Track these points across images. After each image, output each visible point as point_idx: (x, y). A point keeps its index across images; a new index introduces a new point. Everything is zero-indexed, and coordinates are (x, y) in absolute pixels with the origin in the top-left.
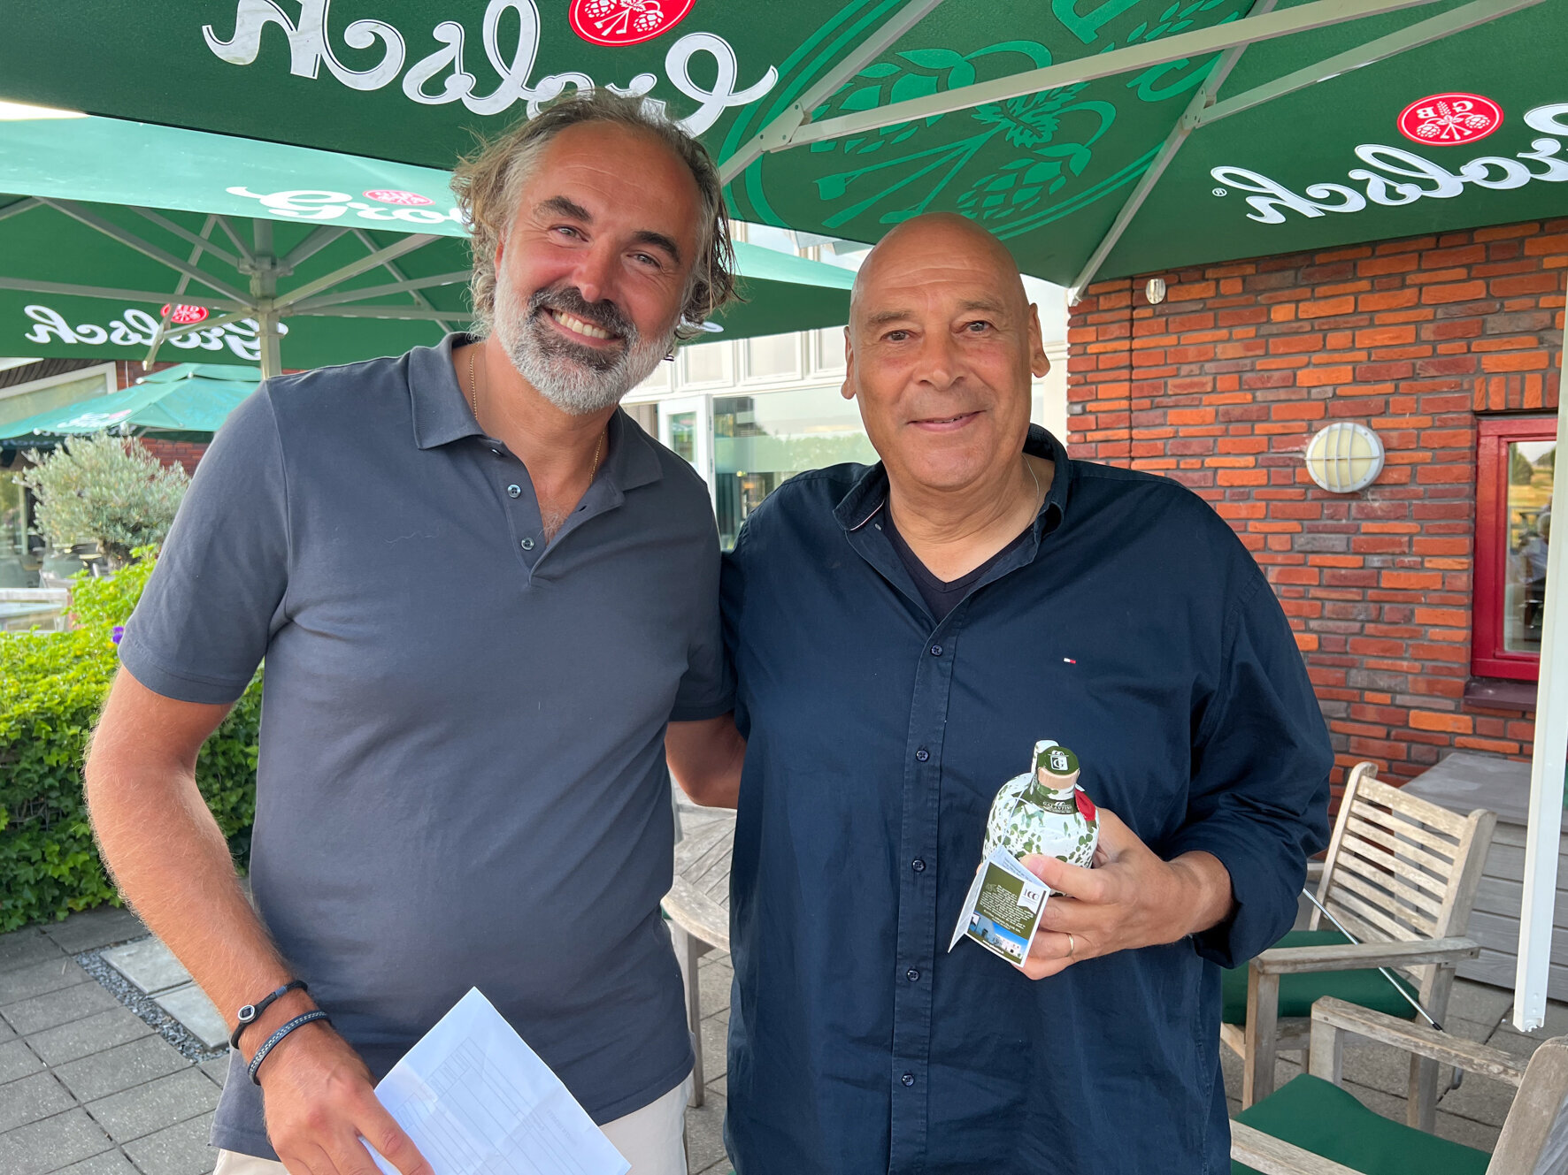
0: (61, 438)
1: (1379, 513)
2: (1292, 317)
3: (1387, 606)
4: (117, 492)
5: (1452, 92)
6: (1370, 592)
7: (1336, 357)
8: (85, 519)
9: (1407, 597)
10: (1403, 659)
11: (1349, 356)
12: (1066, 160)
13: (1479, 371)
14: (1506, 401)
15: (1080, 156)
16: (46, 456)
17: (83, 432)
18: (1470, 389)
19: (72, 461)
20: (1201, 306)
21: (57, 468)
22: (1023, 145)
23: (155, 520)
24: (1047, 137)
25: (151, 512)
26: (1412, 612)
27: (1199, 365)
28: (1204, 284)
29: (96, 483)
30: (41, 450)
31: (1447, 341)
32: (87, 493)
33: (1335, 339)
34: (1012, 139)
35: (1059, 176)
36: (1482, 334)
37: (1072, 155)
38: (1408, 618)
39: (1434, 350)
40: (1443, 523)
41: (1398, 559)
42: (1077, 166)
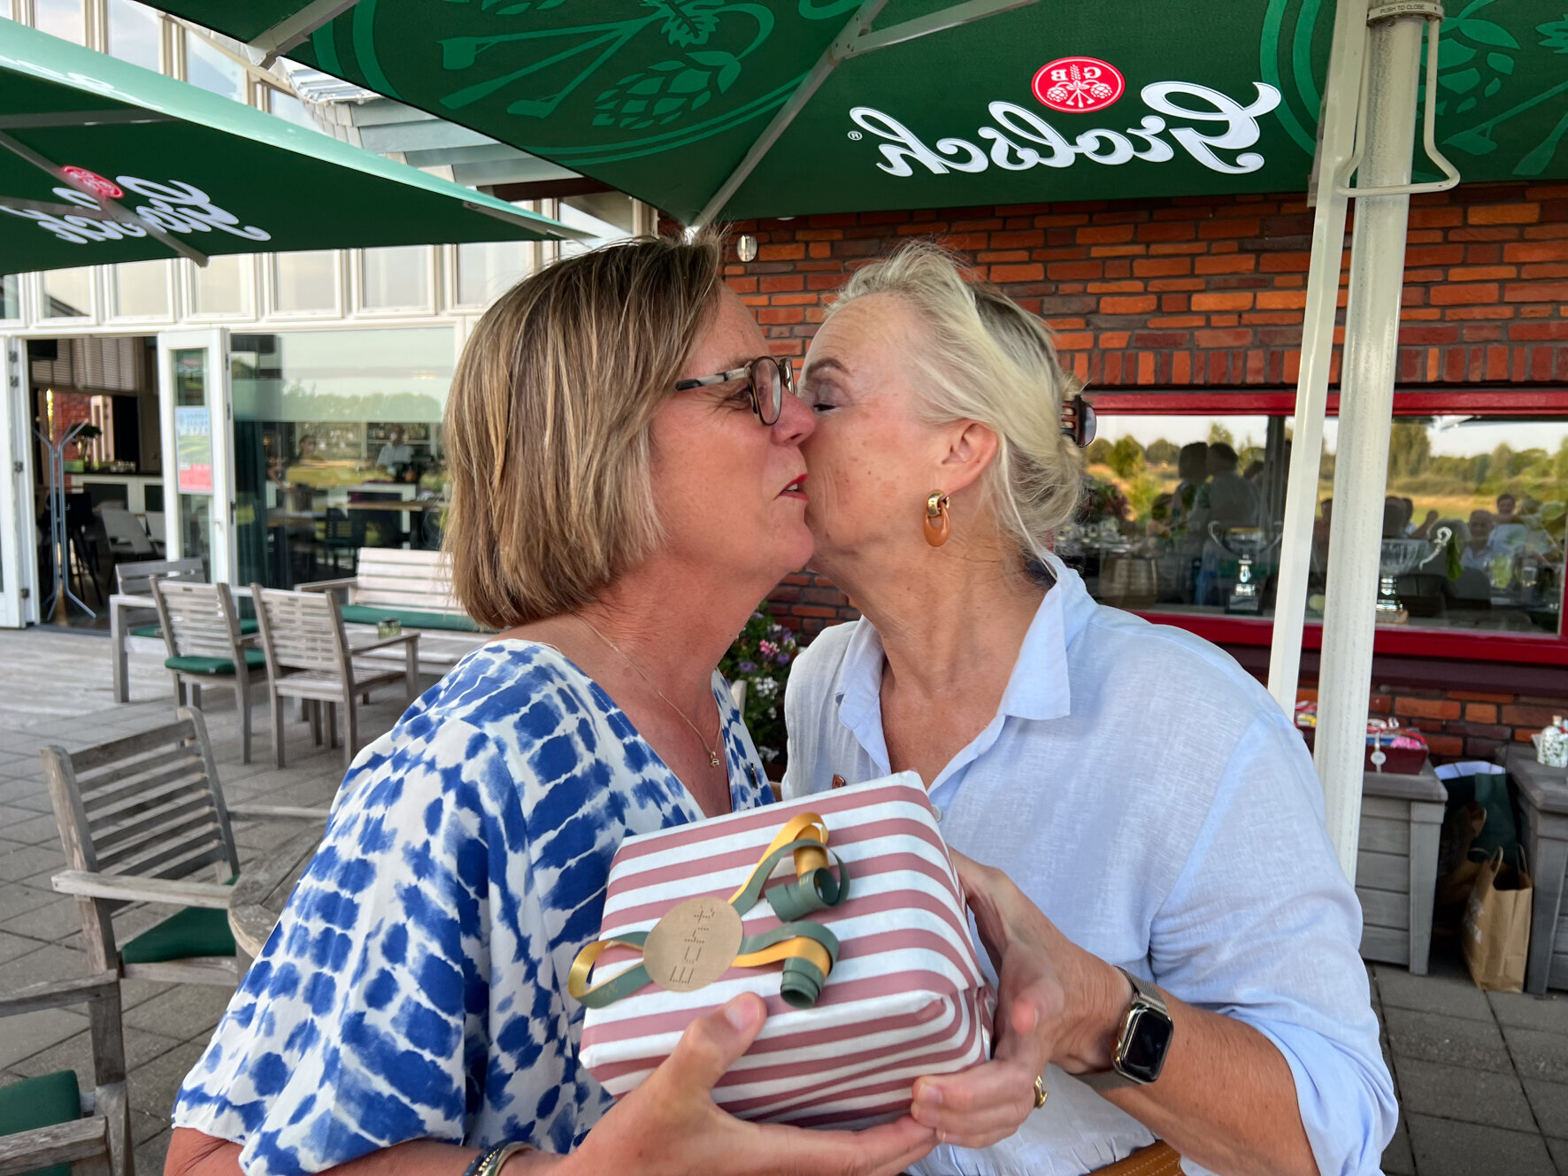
5: (1085, 55)
12: (716, 70)
15: (730, 67)
20: (791, 268)
22: (677, 42)
24: (703, 38)
27: (788, 328)
28: (794, 246)
34: (668, 31)
35: (703, 91)
37: (722, 67)
42: (725, 81)
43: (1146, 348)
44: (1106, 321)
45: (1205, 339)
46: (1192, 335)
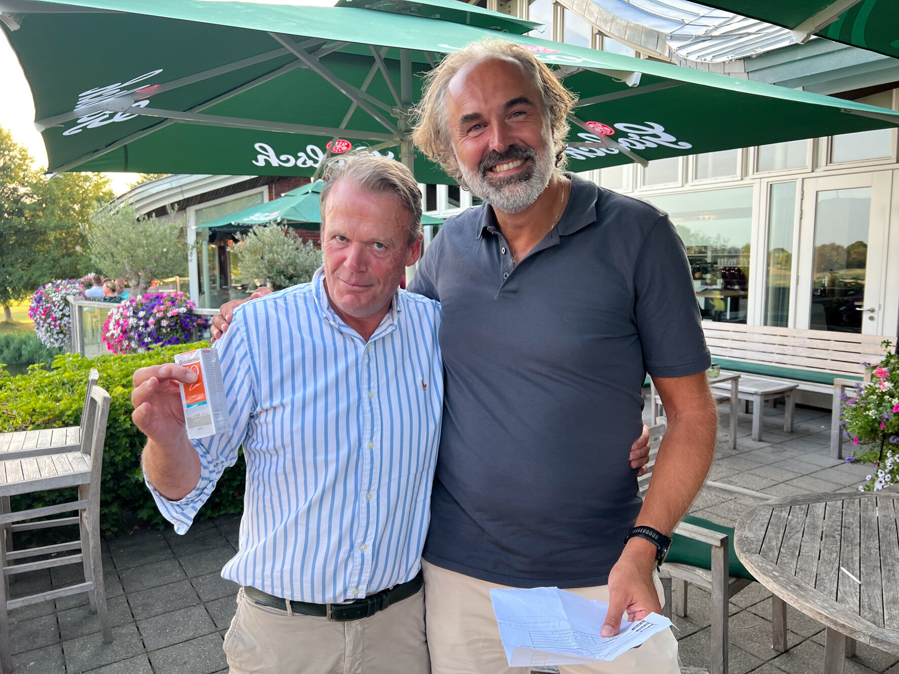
0: (251, 227)
4: (282, 256)
8: (265, 272)
16: (244, 236)
17: (261, 223)
19: (257, 238)
21: (250, 242)
23: (301, 273)
25: (298, 268)
29: (271, 251)
30: (242, 233)
32: (266, 257)
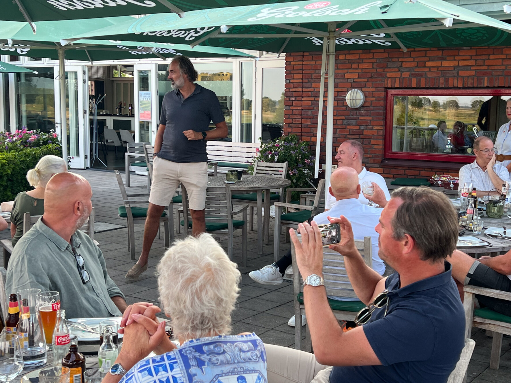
1: (363, 114)
2: (344, 58)
3: (365, 140)
6: (361, 136)
7: (354, 71)
9: (369, 137)
10: (368, 154)
11: (357, 71)
13: (386, 77)
14: (392, 85)
18: (384, 82)
26: (370, 141)
31: (379, 68)
33: (354, 66)
36: (387, 67)
38: (369, 143)
39: (376, 70)
40: (377, 117)
41: (367, 127)
43: (414, 77)
44: (404, 69)
45: (429, 75)
46: (426, 73)
